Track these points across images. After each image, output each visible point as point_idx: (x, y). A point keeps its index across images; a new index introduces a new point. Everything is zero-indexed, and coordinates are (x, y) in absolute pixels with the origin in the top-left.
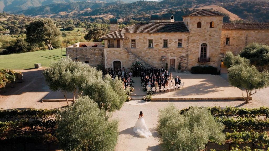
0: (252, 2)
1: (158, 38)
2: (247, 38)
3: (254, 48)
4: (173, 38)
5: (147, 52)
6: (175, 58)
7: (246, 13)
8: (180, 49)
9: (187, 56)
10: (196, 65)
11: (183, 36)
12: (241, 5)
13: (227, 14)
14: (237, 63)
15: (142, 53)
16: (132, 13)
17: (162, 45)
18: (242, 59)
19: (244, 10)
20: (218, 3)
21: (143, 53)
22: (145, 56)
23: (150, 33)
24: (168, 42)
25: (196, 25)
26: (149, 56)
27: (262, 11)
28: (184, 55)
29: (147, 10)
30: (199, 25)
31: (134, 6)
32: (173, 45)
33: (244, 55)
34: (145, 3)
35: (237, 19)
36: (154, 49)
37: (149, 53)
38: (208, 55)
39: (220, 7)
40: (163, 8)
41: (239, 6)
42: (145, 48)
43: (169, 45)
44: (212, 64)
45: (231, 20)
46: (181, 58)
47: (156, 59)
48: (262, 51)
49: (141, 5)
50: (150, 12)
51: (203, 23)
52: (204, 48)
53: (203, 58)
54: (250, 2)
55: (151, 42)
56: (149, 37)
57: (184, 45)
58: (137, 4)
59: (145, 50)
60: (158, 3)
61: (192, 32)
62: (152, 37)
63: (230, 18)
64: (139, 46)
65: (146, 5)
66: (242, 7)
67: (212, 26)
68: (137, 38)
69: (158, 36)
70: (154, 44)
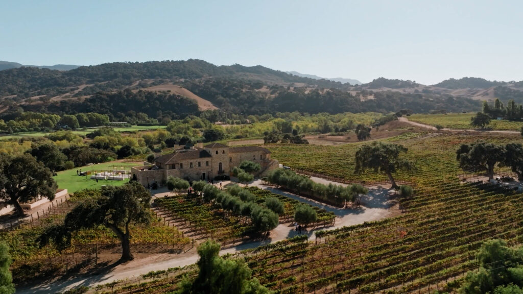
0: (226, 81)
1: (195, 161)
2: (241, 157)
3: (246, 163)
4: (204, 161)
5: (189, 170)
6: (205, 172)
7: (221, 98)
8: (208, 167)
9: (212, 170)
10: (217, 175)
11: (209, 159)
12: (213, 86)
13: (194, 100)
14: (240, 172)
16: (7, 93)
17: (198, 165)
18: (241, 170)
19: (217, 94)
20: (176, 79)
23: (191, 159)
24: (201, 163)
25: (215, 153)
26: (191, 173)
27: (242, 96)
28: (210, 170)
29: (42, 88)
30: (217, 153)
31: (8, 77)
32: (203, 165)
33: (242, 167)
34: (35, 72)
35: (209, 108)
36: (193, 168)
37: (191, 171)
38: (223, 169)
39: (181, 88)
40: (75, 83)
41: (210, 86)
42: (188, 168)
43: (201, 165)
44: (225, 174)
45: (201, 109)
46: (209, 172)
47: (194, 174)
48: (250, 165)
49: (25, 77)
50: (47, 90)
51: (219, 152)
52: (220, 165)
53: (221, 171)
54: (224, 81)
55: (191, 164)
56: (190, 161)
57: (210, 164)
58: (16, 73)
60: (63, 74)
61: (214, 157)
62: (192, 161)
63: (199, 106)
64: (185, 167)
65: (38, 77)
66: (213, 89)
67: (224, 153)
68: (183, 162)
69: (195, 160)
70: (193, 165)
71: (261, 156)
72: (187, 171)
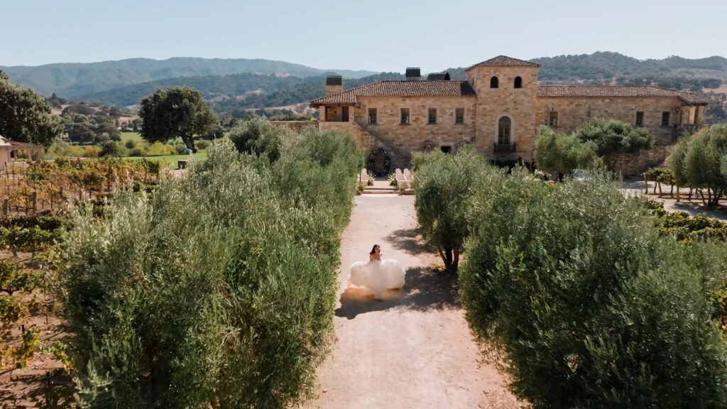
1: (419, 106)
2: (589, 113)
4: (447, 105)
5: (398, 132)
6: (452, 144)
8: (459, 128)
9: (474, 140)
11: (466, 102)
15: (388, 134)
17: (426, 120)
21: (390, 134)
22: (393, 141)
23: (404, 98)
24: (438, 114)
25: (489, 83)
26: (402, 141)
28: (468, 138)
30: (494, 83)
32: (446, 119)
36: (411, 126)
37: (403, 134)
38: (513, 138)
42: (394, 125)
43: (439, 120)
44: (520, 156)
46: (463, 145)
47: (414, 145)
51: (501, 80)
52: (505, 125)
53: (504, 144)
55: (405, 113)
56: (402, 104)
57: (467, 119)
59: (395, 128)
61: (482, 95)
62: (408, 104)
64: (382, 120)
67: (518, 82)
68: (379, 105)
69: (418, 103)
70: (411, 118)
71: (666, 115)
72: (391, 135)
